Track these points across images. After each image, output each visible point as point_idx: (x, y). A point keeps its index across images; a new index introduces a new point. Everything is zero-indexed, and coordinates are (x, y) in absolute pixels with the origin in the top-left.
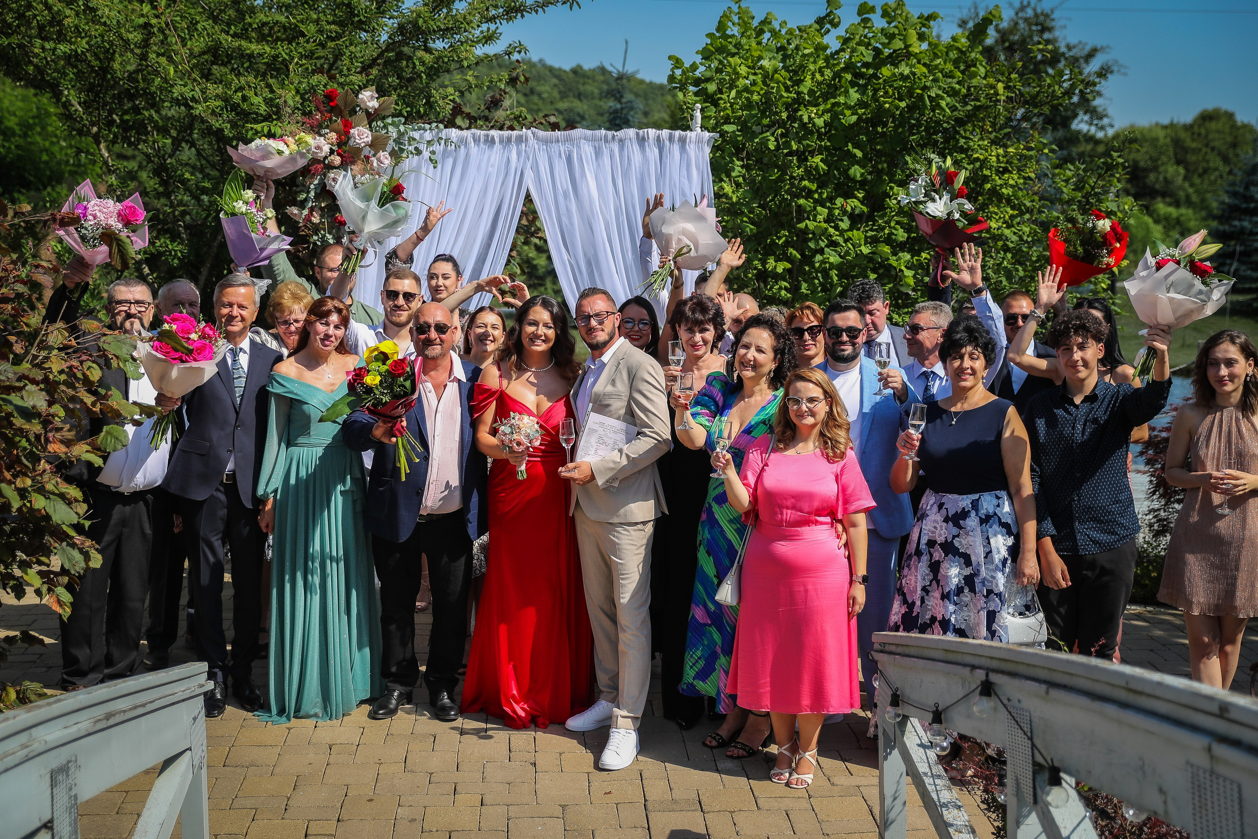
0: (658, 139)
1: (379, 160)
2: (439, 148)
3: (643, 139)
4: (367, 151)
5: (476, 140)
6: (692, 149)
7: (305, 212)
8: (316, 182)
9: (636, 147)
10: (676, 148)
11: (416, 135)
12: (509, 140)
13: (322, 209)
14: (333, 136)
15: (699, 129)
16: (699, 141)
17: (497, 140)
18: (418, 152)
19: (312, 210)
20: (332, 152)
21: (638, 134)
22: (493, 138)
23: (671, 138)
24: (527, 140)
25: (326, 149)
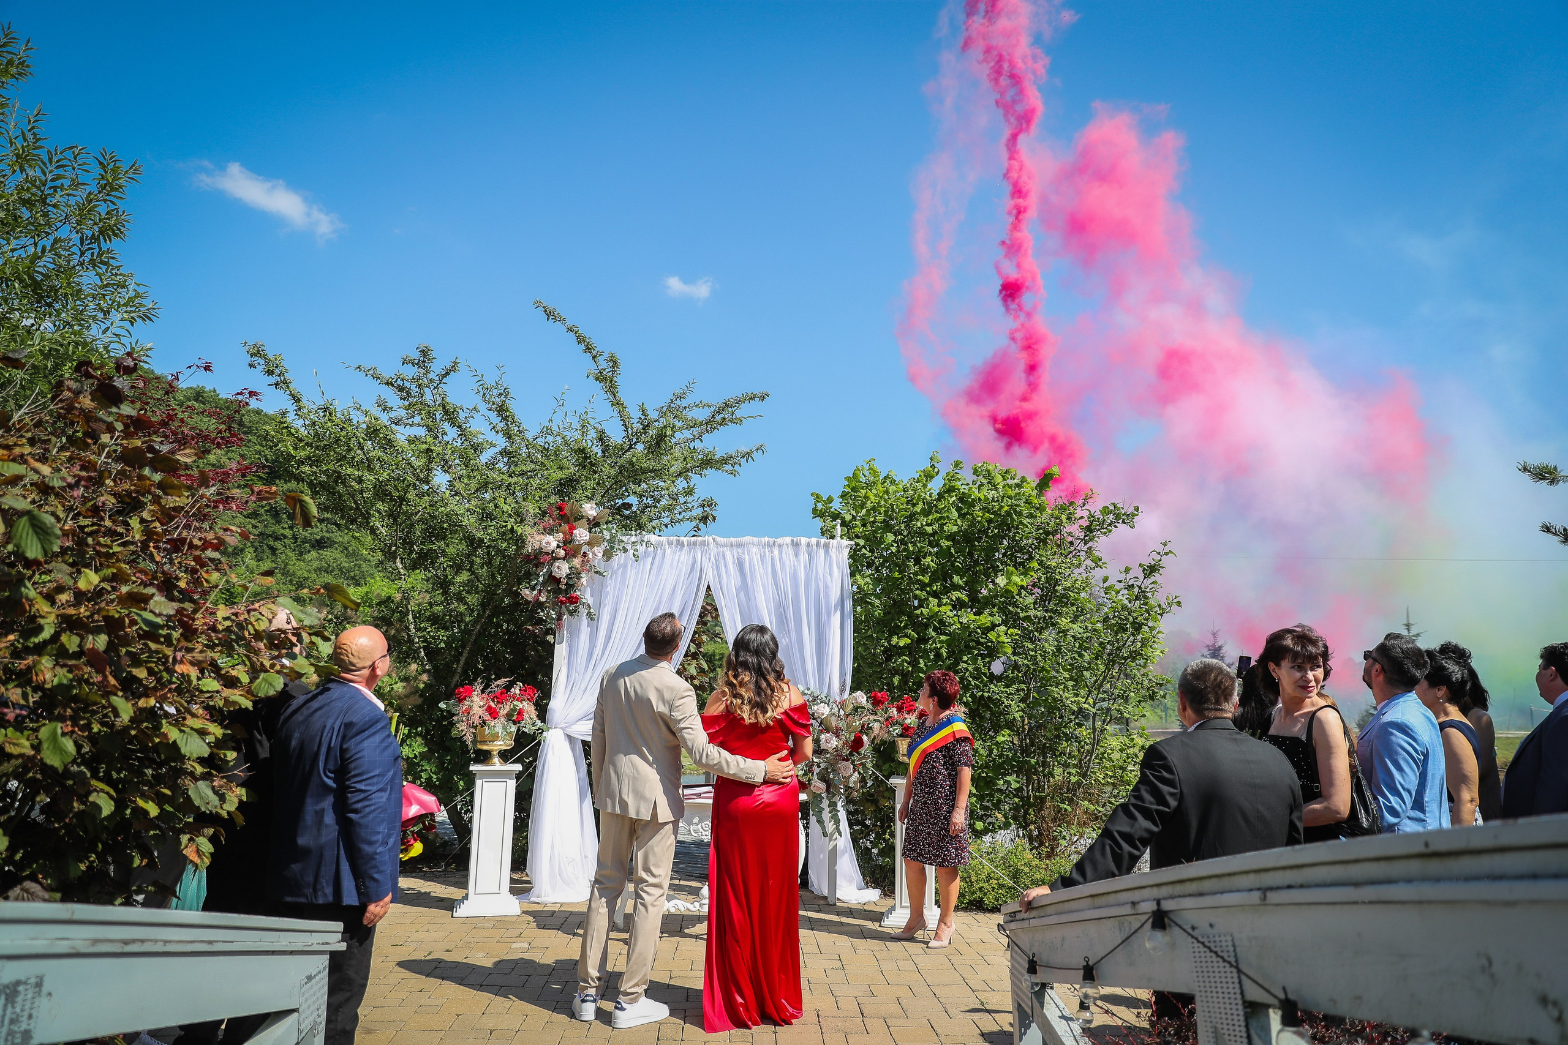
0: (808, 545)
1: (594, 553)
2: (642, 549)
3: (797, 544)
4: (585, 548)
5: (670, 544)
6: (833, 553)
7: (535, 592)
8: (545, 570)
9: (791, 550)
10: (822, 552)
11: (625, 539)
12: (695, 544)
13: (549, 591)
14: (561, 535)
15: (839, 538)
16: (840, 547)
17: (686, 544)
18: (625, 550)
19: (540, 591)
20: (558, 546)
21: (793, 541)
22: (683, 543)
23: (818, 545)
24: (708, 544)
25: (554, 544)
